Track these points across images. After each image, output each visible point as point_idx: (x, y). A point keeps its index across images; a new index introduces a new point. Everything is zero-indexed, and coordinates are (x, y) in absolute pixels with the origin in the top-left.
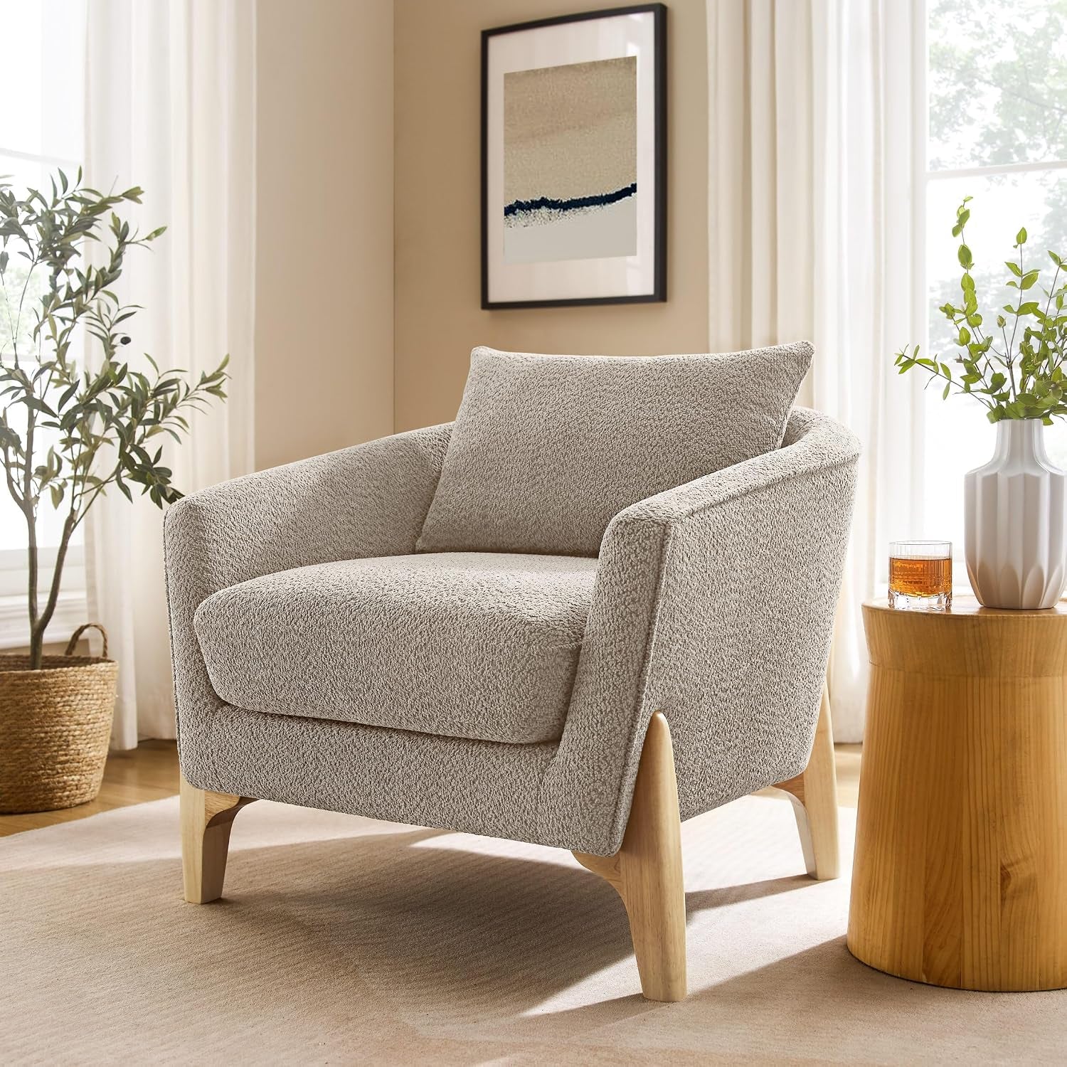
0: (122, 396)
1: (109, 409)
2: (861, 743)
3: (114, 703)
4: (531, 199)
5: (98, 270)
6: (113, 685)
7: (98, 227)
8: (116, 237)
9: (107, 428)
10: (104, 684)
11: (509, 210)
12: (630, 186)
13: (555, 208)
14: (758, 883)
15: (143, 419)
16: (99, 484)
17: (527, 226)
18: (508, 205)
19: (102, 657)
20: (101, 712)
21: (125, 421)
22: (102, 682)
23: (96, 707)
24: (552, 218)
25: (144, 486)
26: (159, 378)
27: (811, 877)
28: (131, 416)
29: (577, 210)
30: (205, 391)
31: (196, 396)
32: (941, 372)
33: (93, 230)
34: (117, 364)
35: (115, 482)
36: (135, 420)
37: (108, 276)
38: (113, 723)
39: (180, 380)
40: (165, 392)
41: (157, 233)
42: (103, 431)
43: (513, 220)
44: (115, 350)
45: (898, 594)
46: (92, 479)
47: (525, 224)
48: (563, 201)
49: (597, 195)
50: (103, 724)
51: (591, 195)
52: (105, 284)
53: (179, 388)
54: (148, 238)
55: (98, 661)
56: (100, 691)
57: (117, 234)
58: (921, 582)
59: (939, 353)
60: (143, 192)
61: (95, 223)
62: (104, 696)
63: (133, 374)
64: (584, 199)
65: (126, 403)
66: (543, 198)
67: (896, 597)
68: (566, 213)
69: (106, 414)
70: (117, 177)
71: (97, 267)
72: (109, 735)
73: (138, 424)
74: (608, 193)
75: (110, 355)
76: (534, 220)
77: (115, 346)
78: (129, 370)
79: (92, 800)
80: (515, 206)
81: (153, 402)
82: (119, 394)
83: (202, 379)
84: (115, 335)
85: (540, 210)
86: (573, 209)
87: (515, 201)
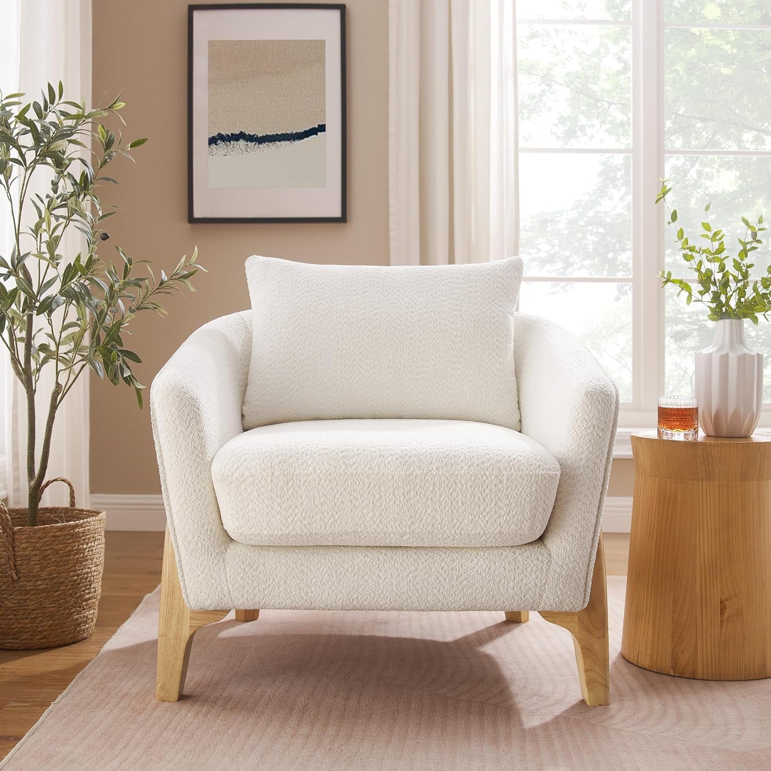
4: (232, 132)
11: (213, 141)
12: (317, 126)
13: (251, 141)
17: (226, 155)
18: (211, 136)
24: (248, 150)
29: (270, 144)
43: (215, 149)
47: (224, 154)
48: (259, 136)
49: (288, 132)
51: (283, 132)
64: (277, 135)
66: (241, 132)
68: (261, 146)
74: (298, 132)
76: (233, 151)
80: (217, 137)
85: (238, 142)
86: (267, 143)
87: (217, 133)
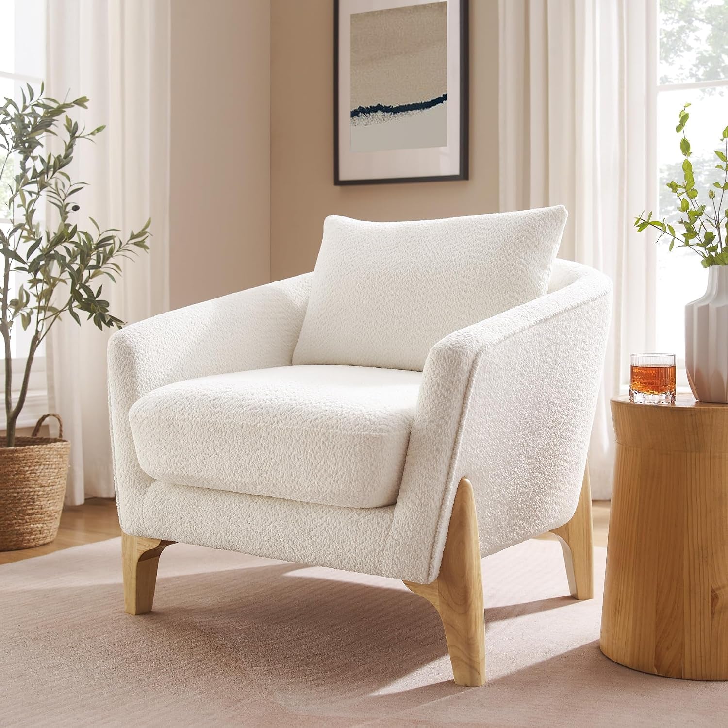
0: (73, 248)
1: (64, 258)
2: (610, 501)
3: (67, 472)
4: (371, 105)
5: (56, 157)
6: (66, 458)
7: (56, 126)
8: (68, 133)
9: (62, 272)
10: (60, 458)
11: (354, 114)
12: (442, 96)
13: (388, 112)
14: (534, 602)
15: (89, 265)
16: (57, 313)
17: (367, 125)
18: (353, 109)
19: (58, 438)
20: (58, 478)
21: (75, 267)
22: (59, 456)
23: (54, 474)
24: (385, 119)
25: (89, 313)
26: (100, 235)
27: (573, 598)
28: (79, 263)
29: (403, 113)
30: (133, 245)
31: (128, 248)
32: (668, 231)
33: (52, 128)
34: (70, 225)
35: (68, 310)
36: (82, 266)
37: (63, 162)
38: (67, 486)
39: (115, 237)
40: (104, 246)
41: (99, 130)
42: (60, 274)
43: (357, 120)
44: (68, 215)
45: (637, 392)
46: (52, 309)
47: (365, 124)
48: (394, 107)
49: (418, 102)
50: (59, 486)
51: (414, 103)
52: (61, 167)
53: (114, 243)
54: (92, 134)
55: (55, 441)
56: (57, 463)
57: (69, 131)
58: (653, 384)
59: (666, 217)
60: (88, 100)
61: (54, 123)
62: (60, 466)
63: (81, 232)
64: (409, 105)
65: (76, 254)
66: (379, 105)
67: (635, 394)
68: (396, 115)
69: (61, 261)
70: (70, 89)
71: (55, 154)
72: (64, 494)
73: (85, 269)
74: (426, 101)
75: (64, 218)
76: (372, 121)
77: (68, 212)
78: (78, 230)
79: (52, 542)
80: (358, 110)
81: (96, 252)
82: (71, 247)
83: (131, 236)
84: (68, 204)
85: (377, 113)
86: (400, 113)
87: (359, 107)
